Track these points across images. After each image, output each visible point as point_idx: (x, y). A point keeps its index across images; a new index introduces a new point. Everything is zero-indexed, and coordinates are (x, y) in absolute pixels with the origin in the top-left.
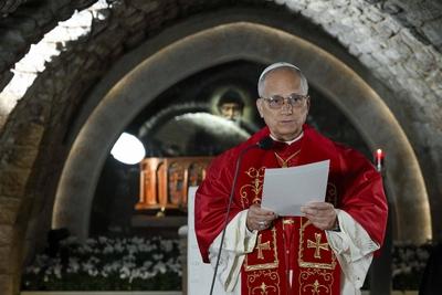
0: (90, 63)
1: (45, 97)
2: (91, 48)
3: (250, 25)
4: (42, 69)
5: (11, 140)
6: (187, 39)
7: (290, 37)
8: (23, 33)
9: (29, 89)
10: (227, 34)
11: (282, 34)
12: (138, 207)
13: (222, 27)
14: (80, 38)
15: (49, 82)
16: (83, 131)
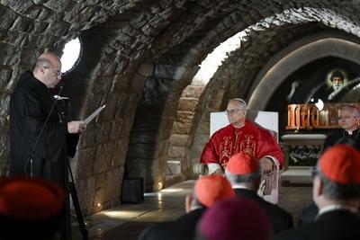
0: (248, 61)
1: (224, 77)
2: (246, 54)
3: (334, 39)
4: (221, 64)
5: (210, 97)
6: (304, 47)
7: (355, 44)
8: (197, 49)
9: (215, 74)
10: (323, 44)
11: (350, 43)
12: (287, 128)
13: (321, 41)
14: (237, 50)
15: (226, 70)
16: (255, 91)
